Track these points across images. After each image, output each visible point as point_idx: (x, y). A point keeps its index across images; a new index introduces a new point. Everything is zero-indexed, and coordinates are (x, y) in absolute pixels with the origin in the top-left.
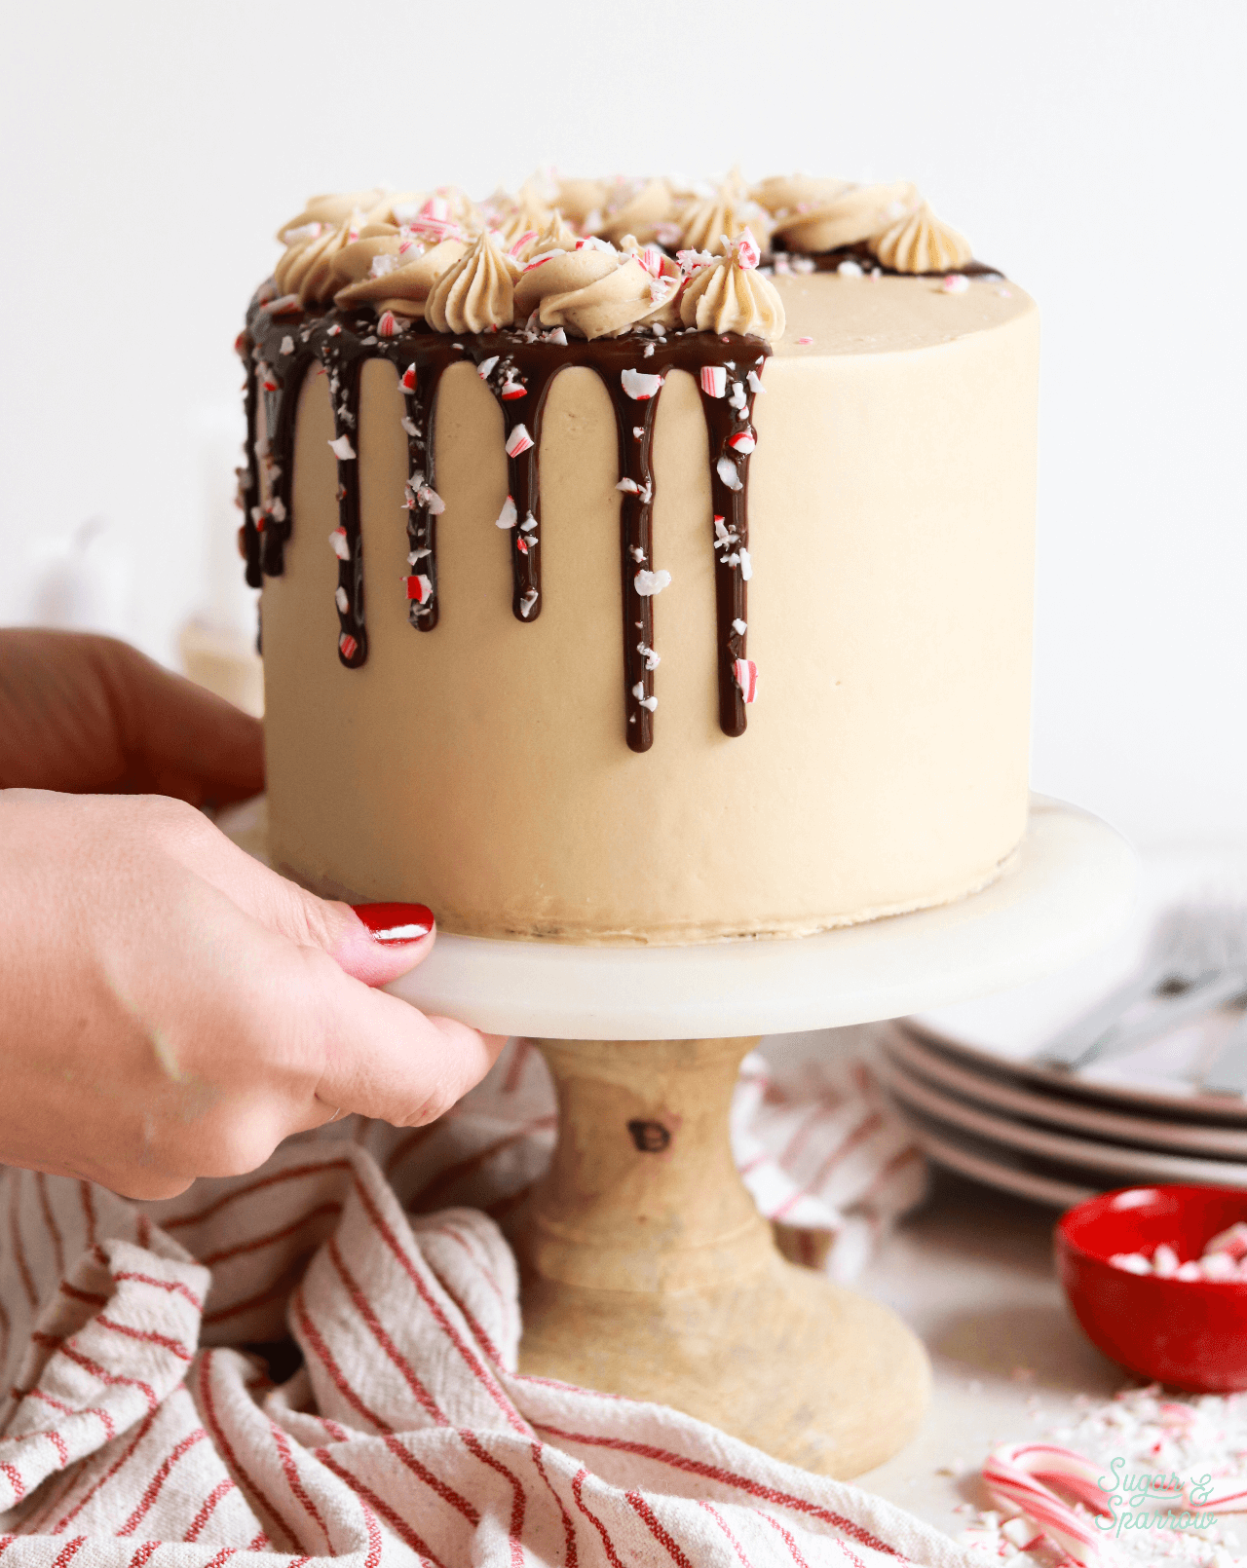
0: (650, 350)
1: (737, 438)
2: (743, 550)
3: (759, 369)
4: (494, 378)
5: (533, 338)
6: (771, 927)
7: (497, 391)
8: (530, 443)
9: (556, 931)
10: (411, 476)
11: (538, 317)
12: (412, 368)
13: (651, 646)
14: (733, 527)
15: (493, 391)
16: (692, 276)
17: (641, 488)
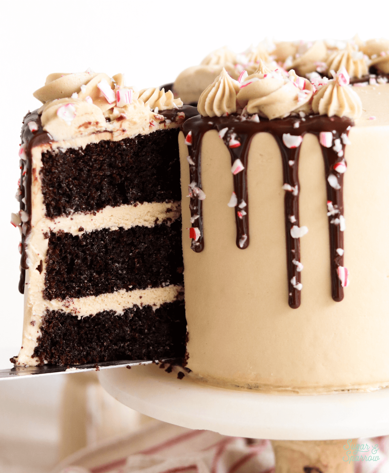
0: (297, 125)
1: (336, 165)
2: (341, 217)
3: (347, 133)
4: (226, 138)
5: (244, 119)
6: (356, 387)
7: (227, 144)
8: (242, 168)
9: (258, 387)
10: (191, 182)
11: (246, 109)
12: (190, 133)
13: (299, 260)
14: (336, 206)
15: (225, 144)
16: (318, 89)
17: (293, 189)
